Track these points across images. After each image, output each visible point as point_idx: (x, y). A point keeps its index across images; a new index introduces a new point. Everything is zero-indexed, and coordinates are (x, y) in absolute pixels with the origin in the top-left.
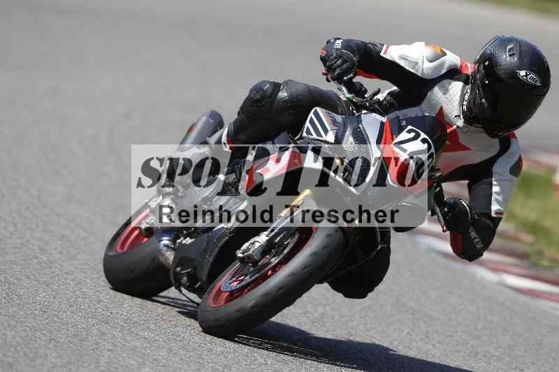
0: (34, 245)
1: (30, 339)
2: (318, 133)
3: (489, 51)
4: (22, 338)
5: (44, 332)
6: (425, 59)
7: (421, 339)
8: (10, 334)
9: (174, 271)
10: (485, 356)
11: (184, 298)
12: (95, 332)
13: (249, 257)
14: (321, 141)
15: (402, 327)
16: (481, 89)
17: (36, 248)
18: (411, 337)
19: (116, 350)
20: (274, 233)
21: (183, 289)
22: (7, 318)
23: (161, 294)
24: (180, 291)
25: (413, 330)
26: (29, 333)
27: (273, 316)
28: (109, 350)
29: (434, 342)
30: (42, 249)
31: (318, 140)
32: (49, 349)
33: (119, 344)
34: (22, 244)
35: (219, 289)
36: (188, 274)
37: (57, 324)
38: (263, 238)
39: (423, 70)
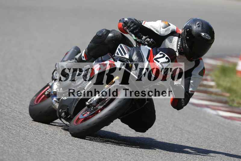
0: (17, 111)
1: (19, 152)
2: (122, 54)
3: (189, 25)
4: (15, 152)
5: (25, 149)
6: (161, 27)
7: (186, 141)
8: (10, 150)
9: (59, 111)
10: (214, 147)
12: (47, 147)
13: (91, 104)
14: (123, 57)
15: (177, 137)
16: (185, 41)
17: (18, 112)
18: (181, 141)
19: (56, 154)
21: (62, 119)
22: (8, 143)
24: (61, 120)
25: (182, 138)
26: (19, 149)
27: (102, 128)
28: (53, 155)
29: (192, 142)
30: (21, 113)
32: (28, 156)
33: (58, 152)
34: (12, 111)
35: (79, 118)
36: (65, 112)
37: (30, 145)
39: (160, 32)
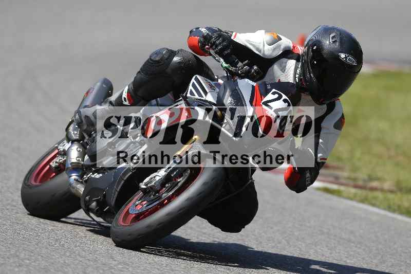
2: (200, 95)
6: (265, 43)
9: (85, 200)
11: (90, 219)
13: (152, 188)
14: (202, 100)
16: (310, 67)
20: (170, 170)
21: (91, 213)
23: (69, 216)
24: (89, 215)
31: (200, 100)
38: (162, 173)
39: (264, 51)
